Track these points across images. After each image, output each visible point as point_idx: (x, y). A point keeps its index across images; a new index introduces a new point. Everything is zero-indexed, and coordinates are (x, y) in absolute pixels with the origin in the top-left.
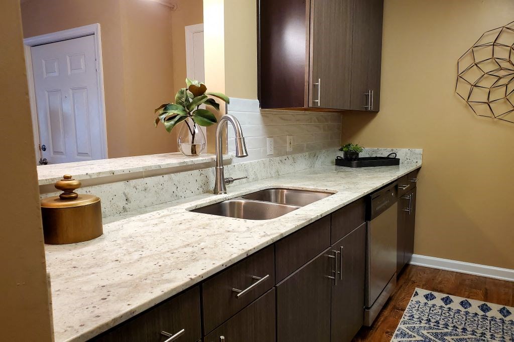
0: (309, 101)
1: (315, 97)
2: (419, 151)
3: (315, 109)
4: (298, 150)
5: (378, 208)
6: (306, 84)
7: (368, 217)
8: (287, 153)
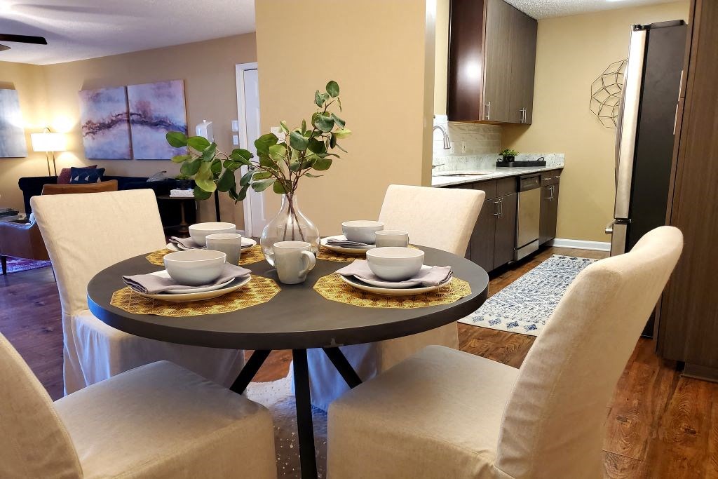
0: (482, 117)
1: (486, 114)
2: (562, 155)
3: (486, 122)
4: (470, 152)
5: (525, 187)
6: (480, 105)
7: (518, 190)
8: (462, 154)
